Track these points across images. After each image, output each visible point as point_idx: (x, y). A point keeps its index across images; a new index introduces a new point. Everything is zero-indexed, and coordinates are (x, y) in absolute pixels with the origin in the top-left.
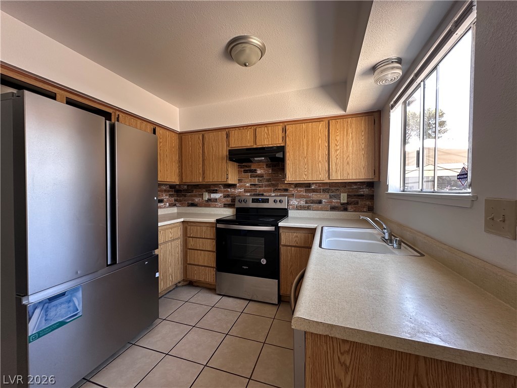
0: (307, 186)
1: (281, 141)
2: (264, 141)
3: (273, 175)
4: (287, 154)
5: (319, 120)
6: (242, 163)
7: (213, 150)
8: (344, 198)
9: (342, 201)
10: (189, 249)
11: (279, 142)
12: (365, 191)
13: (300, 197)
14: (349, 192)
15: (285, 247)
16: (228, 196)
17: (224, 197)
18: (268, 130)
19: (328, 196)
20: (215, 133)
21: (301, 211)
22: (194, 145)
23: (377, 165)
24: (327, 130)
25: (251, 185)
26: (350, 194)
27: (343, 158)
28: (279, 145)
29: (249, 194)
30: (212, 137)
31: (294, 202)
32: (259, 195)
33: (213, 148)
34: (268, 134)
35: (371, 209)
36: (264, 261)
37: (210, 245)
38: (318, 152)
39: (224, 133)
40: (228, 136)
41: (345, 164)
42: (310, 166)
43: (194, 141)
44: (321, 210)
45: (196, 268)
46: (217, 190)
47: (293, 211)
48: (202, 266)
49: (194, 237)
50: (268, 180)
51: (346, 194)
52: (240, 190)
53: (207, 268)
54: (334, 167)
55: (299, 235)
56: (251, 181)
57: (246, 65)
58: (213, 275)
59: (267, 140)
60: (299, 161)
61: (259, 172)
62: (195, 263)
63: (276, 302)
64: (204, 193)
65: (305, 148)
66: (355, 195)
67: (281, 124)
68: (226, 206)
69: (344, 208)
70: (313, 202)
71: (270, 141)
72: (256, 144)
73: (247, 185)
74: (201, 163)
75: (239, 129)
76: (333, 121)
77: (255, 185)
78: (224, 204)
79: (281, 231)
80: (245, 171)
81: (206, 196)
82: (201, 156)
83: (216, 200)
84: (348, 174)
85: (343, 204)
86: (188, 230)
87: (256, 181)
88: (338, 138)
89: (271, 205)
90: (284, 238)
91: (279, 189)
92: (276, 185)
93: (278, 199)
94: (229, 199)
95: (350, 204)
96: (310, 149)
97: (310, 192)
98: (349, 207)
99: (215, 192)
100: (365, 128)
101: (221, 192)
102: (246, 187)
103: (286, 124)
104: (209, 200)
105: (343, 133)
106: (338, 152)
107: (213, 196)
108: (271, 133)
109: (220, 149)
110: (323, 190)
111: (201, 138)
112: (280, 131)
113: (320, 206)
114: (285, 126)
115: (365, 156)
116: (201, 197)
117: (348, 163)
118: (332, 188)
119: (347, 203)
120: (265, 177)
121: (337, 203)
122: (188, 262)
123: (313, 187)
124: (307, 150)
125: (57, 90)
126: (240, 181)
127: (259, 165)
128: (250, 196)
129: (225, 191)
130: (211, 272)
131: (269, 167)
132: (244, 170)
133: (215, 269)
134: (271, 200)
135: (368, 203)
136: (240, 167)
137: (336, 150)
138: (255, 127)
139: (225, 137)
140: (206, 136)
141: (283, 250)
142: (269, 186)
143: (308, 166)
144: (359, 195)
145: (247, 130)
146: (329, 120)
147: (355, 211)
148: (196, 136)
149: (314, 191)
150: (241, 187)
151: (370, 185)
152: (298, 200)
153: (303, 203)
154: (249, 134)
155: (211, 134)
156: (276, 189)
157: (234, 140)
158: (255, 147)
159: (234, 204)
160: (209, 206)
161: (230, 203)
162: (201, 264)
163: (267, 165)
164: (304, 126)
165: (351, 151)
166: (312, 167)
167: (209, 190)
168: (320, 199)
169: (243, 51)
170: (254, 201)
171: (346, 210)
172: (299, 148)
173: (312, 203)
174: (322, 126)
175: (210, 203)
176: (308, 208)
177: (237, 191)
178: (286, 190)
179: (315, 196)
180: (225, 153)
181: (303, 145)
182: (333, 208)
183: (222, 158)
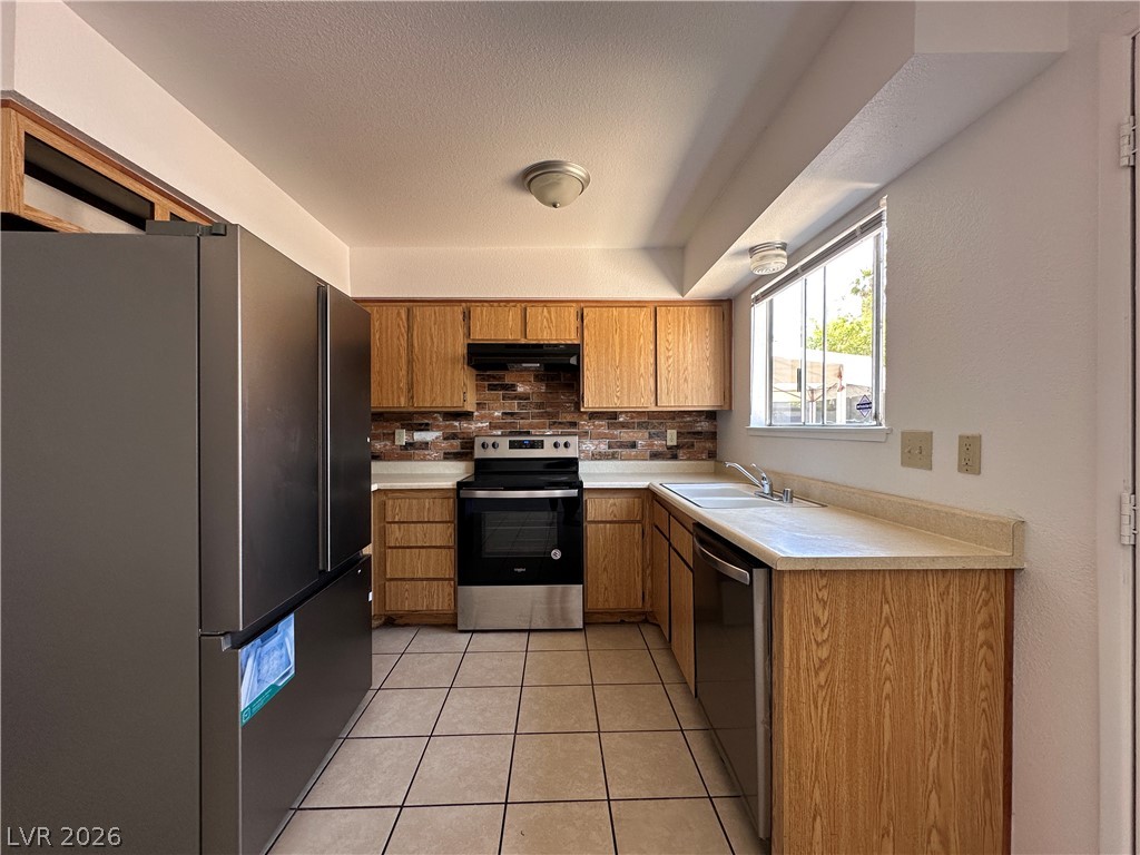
0: (611, 417)
1: (573, 336)
2: (542, 331)
3: (549, 395)
4: (586, 360)
5: (640, 304)
6: (486, 371)
7: (433, 343)
8: (672, 437)
9: (669, 443)
10: (390, 548)
11: (570, 337)
12: (704, 426)
13: (600, 437)
14: (680, 427)
15: (593, 525)
16: (454, 436)
17: (444, 439)
18: (549, 312)
19: (647, 435)
20: (437, 308)
21: (601, 462)
22: (387, 327)
23: (727, 385)
24: (652, 322)
25: (504, 414)
26: (682, 431)
27: (679, 372)
28: (569, 342)
29: (499, 433)
30: (430, 315)
31: (589, 446)
32: (520, 433)
33: (432, 339)
34: (550, 320)
35: (712, 455)
36: (556, 554)
37: (444, 534)
38: (639, 358)
39: (459, 310)
40: (467, 316)
41: (682, 381)
42: (625, 382)
43: (387, 321)
44: (636, 458)
45: (407, 585)
46: (427, 424)
47: (587, 463)
48: (422, 580)
49: (403, 522)
50: (540, 406)
51: (675, 432)
52: (479, 425)
53: (435, 583)
54: (664, 386)
55: (618, 501)
56: (504, 407)
57: (555, 206)
58: (449, 594)
59: (549, 331)
60: (607, 372)
61: (520, 389)
62: (407, 576)
63: (579, 625)
64: (397, 431)
65: (618, 350)
66: (689, 433)
67: (574, 305)
68: (448, 456)
69: (672, 453)
70: (622, 445)
71: (554, 333)
72: (526, 337)
73: (496, 414)
74: (405, 367)
75: (492, 306)
76: (663, 308)
77: (512, 414)
78: (445, 454)
79: (586, 497)
80: (492, 388)
81: (402, 437)
82: (404, 354)
83: (424, 446)
84: (687, 398)
85: (670, 448)
86: (389, 508)
87: (514, 406)
88: (670, 337)
89: (547, 452)
90: (594, 509)
91: (560, 423)
92: (556, 415)
93: (562, 440)
94: (457, 443)
95: (682, 447)
96: (625, 354)
97: (616, 429)
98: (681, 453)
99: (425, 428)
100: (710, 326)
101: (438, 428)
102: (493, 418)
103: (582, 305)
104: (410, 445)
105: (679, 330)
106: (671, 360)
107: (419, 436)
108: (556, 318)
109: (450, 340)
110: (639, 423)
111: (404, 316)
112: (573, 318)
113: (633, 452)
114: (582, 308)
115: (711, 369)
116: (388, 440)
117: (686, 380)
118: (653, 420)
119: (677, 447)
120: (535, 399)
121: (661, 445)
122: (388, 576)
123: (621, 419)
124: (621, 353)
125: (156, 195)
126: (480, 405)
127: (521, 376)
128: (502, 435)
129: (447, 427)
130: (443, 590)
131: (542, 380)
132: (489, 385)
133: (452, 583)
134: (548, 442)
135: (709, 445)
136: (480, 378)
137: (668, 358)
138: (523, 305)
139: (461, 317)
140: (417, 311)
141: (590, 530)
142: (540, 416)
143: (622, 382)
144: (694, 433)
145: (507, 309)
146: (656, 307)
147: (688, 459)
148: (393, 310)
149: (623, 425)
150: (482, 419)
151: (711, 415)
152: (596, 442)
153: (603, 447)
154: (513, 317)
155: (429, 310)
156: (555, 423)
157: (481, 326)
158: (523, 341)
159: (472, 453)
160: (409, 458)
161: (458, 450)
162: (420, 575)
163: (536, 377)
164: (615, 311)
165: (690, 361)
166: (629, 383)
167: (408, 425)
168: (634, 439)
169: (557, 184)
170: (513, 445)
171: (675, 457)
172: (607, 350)
173: (619, 447)
174: (644, 315)
175: (410, 451)
176: (613, 457)
177: (473, 426)
178: (574, 424)
179: (625, 435)
180: (461, 350)
181: (613, 344)
182: (655, 456)
183: (454, 360)
